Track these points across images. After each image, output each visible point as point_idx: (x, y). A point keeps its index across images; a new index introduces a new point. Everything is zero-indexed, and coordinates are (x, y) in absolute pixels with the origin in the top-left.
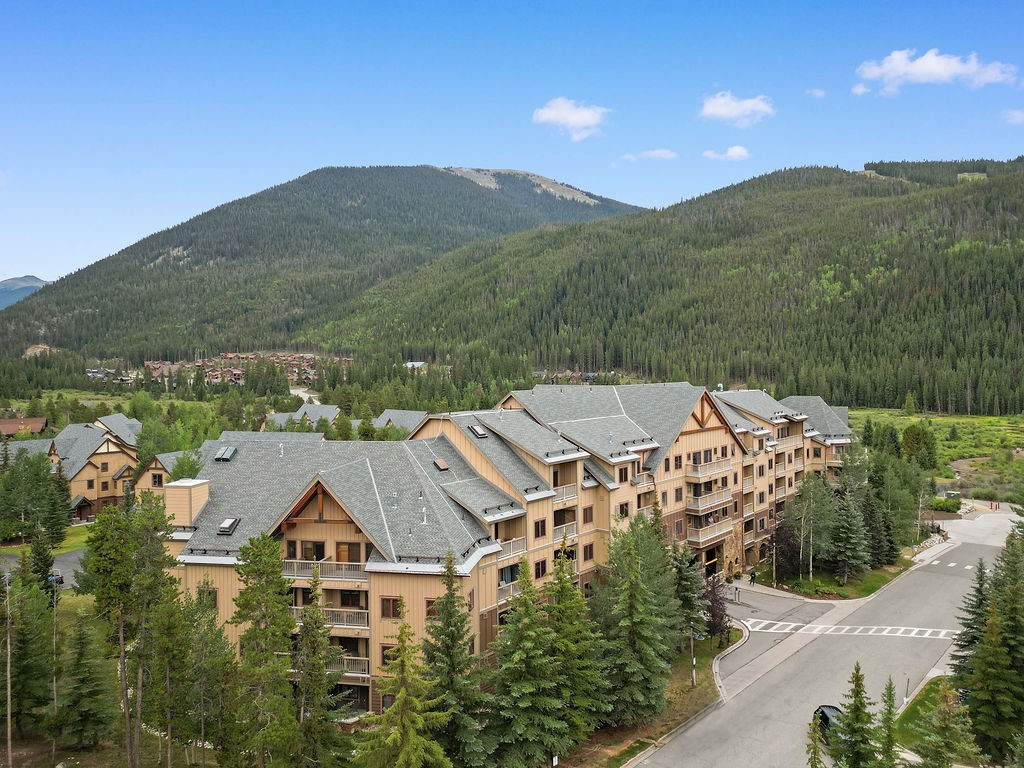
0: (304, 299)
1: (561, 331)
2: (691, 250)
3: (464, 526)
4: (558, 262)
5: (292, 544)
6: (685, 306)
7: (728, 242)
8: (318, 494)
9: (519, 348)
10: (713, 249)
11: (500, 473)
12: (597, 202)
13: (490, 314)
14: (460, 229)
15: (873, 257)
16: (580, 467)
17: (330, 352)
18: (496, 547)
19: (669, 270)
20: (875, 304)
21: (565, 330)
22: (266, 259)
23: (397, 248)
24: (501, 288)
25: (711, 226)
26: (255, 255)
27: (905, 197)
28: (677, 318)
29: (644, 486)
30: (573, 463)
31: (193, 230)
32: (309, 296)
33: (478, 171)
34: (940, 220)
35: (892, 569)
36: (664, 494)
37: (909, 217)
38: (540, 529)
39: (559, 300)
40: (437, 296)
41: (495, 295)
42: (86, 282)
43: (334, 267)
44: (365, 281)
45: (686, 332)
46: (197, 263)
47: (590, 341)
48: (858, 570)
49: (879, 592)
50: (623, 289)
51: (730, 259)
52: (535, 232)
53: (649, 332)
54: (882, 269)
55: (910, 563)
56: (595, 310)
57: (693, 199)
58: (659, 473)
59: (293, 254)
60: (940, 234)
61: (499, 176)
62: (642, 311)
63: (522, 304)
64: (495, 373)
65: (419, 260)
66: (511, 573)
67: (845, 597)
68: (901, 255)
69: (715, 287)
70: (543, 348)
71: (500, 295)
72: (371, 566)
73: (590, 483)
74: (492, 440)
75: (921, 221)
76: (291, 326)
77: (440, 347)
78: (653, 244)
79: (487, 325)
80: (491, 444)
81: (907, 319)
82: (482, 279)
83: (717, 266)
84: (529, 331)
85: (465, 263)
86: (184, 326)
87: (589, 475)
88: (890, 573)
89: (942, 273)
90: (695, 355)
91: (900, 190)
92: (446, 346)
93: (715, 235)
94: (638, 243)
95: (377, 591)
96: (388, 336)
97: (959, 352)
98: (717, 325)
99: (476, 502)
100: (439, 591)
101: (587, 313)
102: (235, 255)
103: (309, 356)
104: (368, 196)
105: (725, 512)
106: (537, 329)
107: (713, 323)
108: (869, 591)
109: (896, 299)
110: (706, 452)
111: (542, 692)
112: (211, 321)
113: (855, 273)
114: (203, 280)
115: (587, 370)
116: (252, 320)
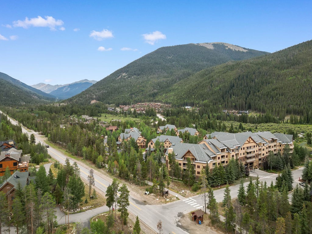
0: (157, 87)
1: (232, 98)
2: (277, 71)
3: (208, 157)
4: (232, 75)
5: (185, 158)
6: (273, 90)
7: (290, 67)
8: (189, 152)
9: (219, 103)
10: (285, 70)
11: (213, 150)
12: (247, 51)
13: (210, 92)
14: (201, 63)
16: (226, 149)
17: (164, 103)
18: (212, 160)
19: (269, 77)
21: (233, 97)
22: (147, 76)
23: (182, 71)
24: (214, 84)
25: (285, 62)
26: (144, 75)
28: (270, 94)
29: (237, 152)
30: (225, 149)
31: (128, 68)
32: (158, 86)
33: (207, 43)
36: (241, 154)
38: (219, 158)
39: (232, 88)
40: (194, 86)
41: (212, 86)
42: (103, 83)
43: (165, 77)
44: (174, 81)
45: (273, 98)
46: (129, 77)
47: (241, 101)
50: (253, 84)
51: (290, 74)
52: (225, 64)
53: (260, 98)
55: (297, 169)
56: (243, 91)
58: (240, 150)
59: (154, 74)
61: (214, 45)
62: (259, 91)
63: (220, 89)
64: (211, 111)
65: (189, 74)
66: (214, 164)
69: (284, 83)
70: (226, 103)
71: (213, 86)
72: (196, 161)
73: (228, 152)
74: (212, 144)
76: (154, 95)
77: (195, 102)
78: (265, 68)
79: (209, 95)
80: (212, 145)
82: (208, 81)
83: (286, 76)
84: (222, 98)
85: (202, 76)
86: (127, 95)
87: (227, 151)
90: (275, 106)
92: (197, 102)
93: (286, 65)
94: (259, 68)
95: (197, 165)
96: (180, 99)
98: (283, 96)
99: (210, 154)
100: (205, 165)
101: (241, 92)
102: (139, 75)
103: (159, 104)
104: (174, 55)
105: (254, 157)
106: (224, 97)
107: (282, 96)
110: (250, 147)
111: (218, 177)
112: (134, 94)
114: (131, 82)
115: (240, 110)
116: (144, 93)
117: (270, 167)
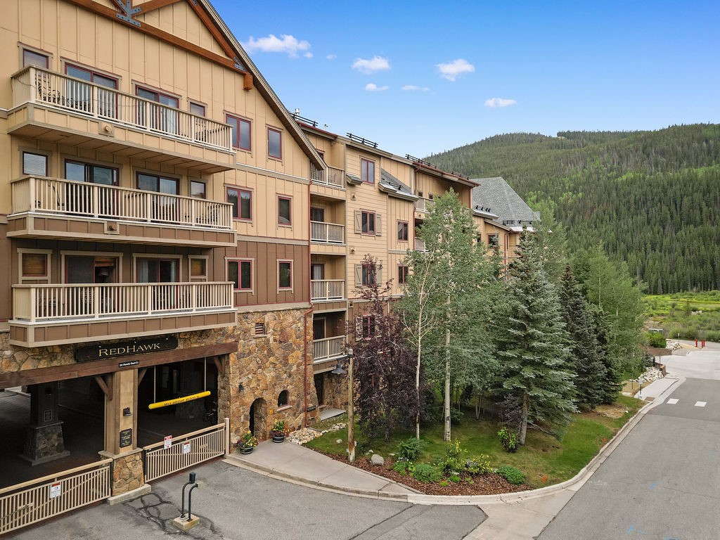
15: (564, 186)
20: (566, 216)
27: (586, 148)
34: (611, 161)
35: (611, 413)
37: (589, 159)
48: (550, 411)
49: (596, 462)
54: (570, 193)
55: (635, 405)
57: (440, 154)
60: (611, 170)
67: (518, 484)
68: (584, 184)
75: (597, 162)
81: (589, 227)
88: (610, 419)
89: (614, 194)
91: (582, 145)
97: (629, 249)
108: (576, 461)
109: (581, 213)
113: (552, 197)
117: (431, 400)
